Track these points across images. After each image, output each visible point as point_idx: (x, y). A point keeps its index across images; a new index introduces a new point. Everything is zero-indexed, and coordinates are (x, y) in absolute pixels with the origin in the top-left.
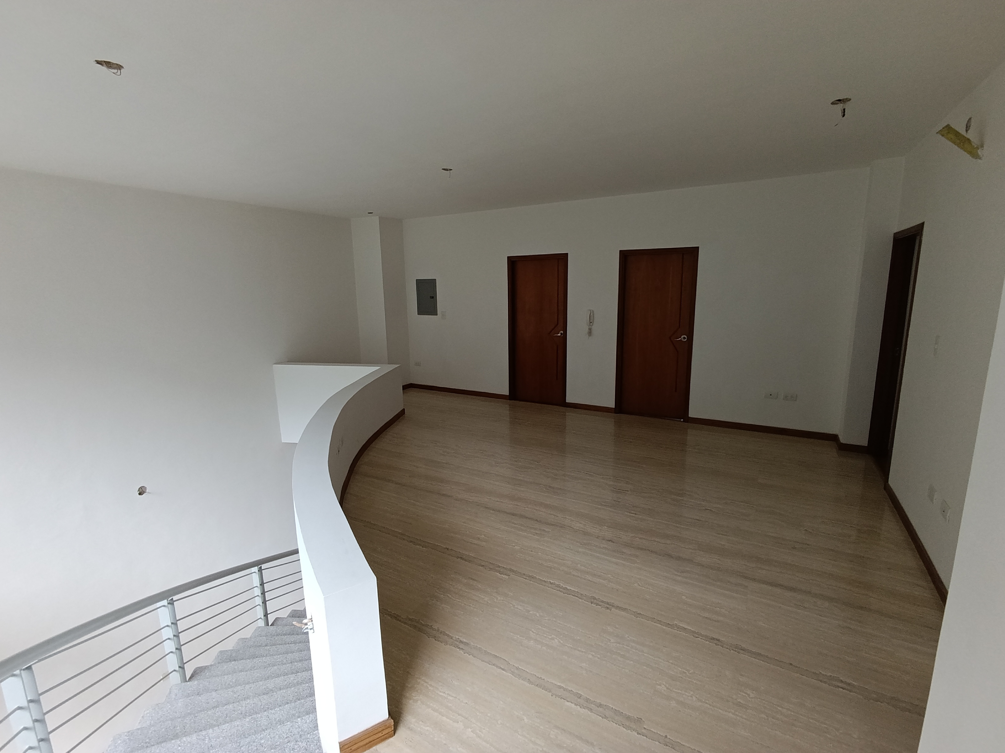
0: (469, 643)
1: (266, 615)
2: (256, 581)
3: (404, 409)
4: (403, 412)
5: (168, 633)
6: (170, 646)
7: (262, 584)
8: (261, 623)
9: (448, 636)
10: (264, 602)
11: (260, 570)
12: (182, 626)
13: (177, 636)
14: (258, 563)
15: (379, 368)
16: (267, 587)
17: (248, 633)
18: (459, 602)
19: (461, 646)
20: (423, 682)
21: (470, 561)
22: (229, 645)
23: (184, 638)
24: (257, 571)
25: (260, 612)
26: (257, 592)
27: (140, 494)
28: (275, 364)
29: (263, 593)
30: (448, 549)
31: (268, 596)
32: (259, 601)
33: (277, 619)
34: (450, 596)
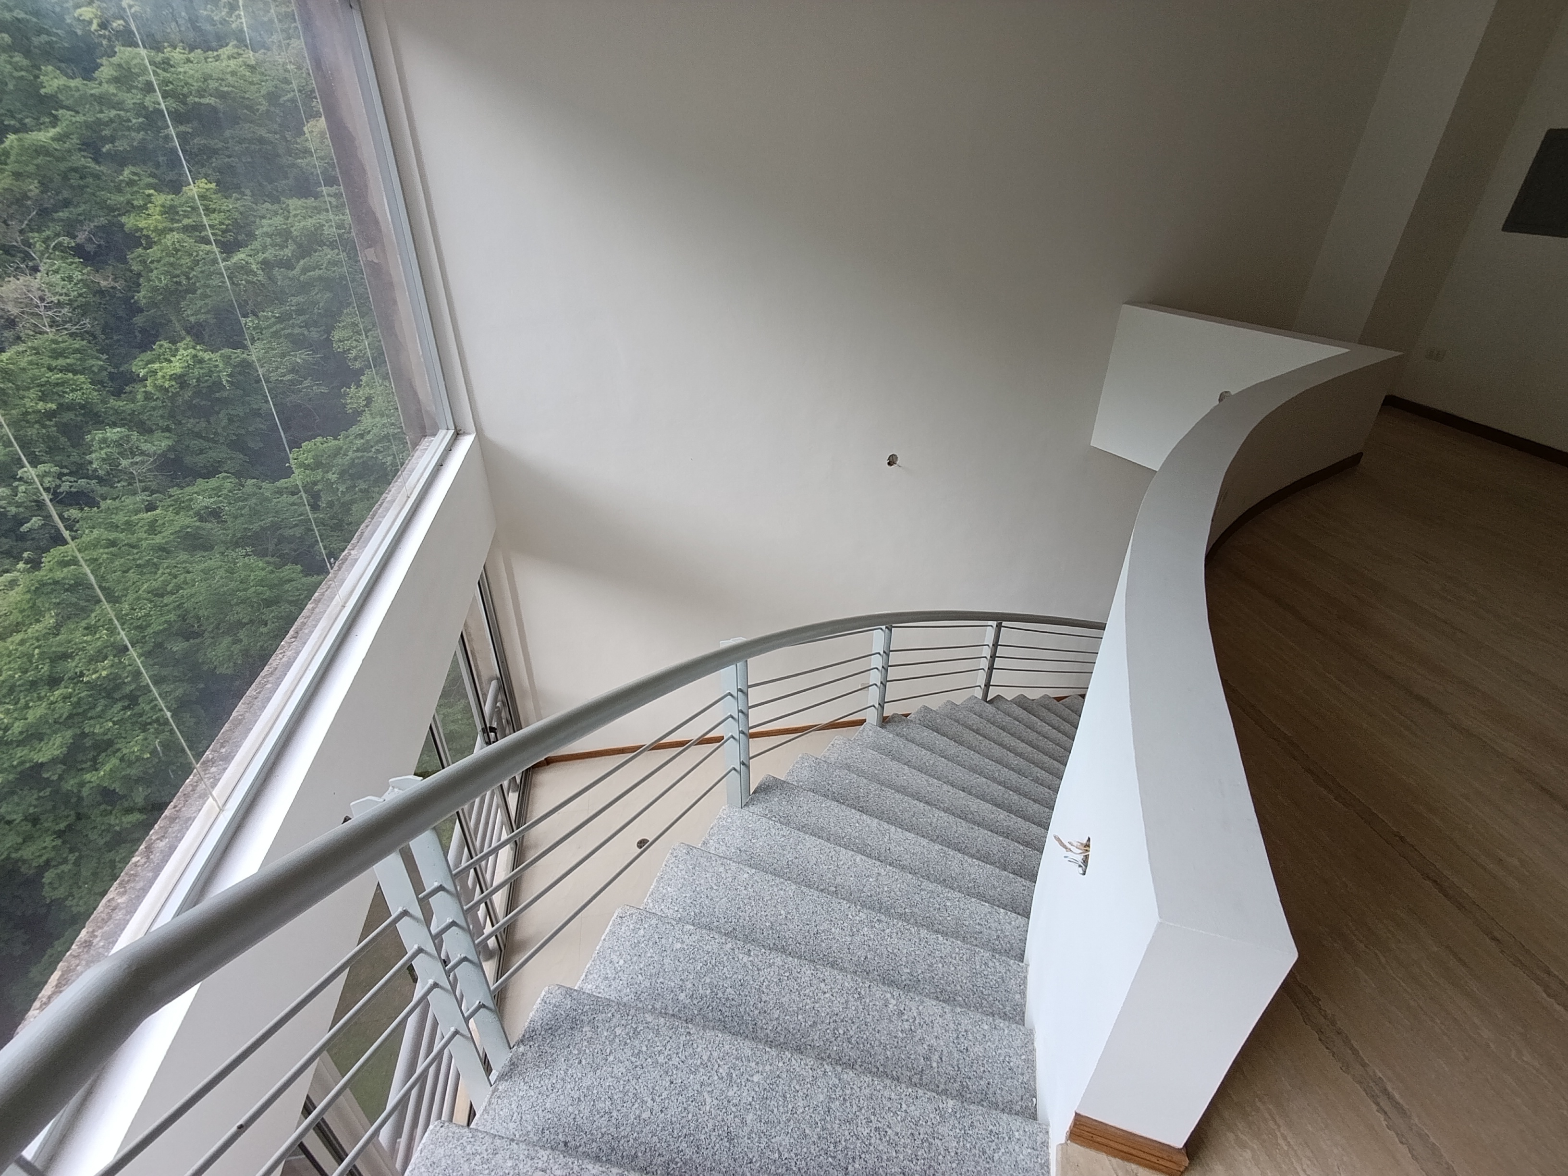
0: (1408, 1114)
1: (988, 685)
2: (989, 639)
3: (1362, 454)
4: (1356, 459)
5: (877, 662)
6: (875, 677)
7: (996, 645)
8: (979, 693)
9: (1355, 1052)
10: (991, 668)
11: (999, 626)
12: (894, 658)
13: (885, 669)
14: (1000, 618)
15: (1347, 350)
16: (1000, 651)
17: (959, 698)
18: (1405, 990)
19: (1384, 1103)
20: (1267, 1115)
21: (1460, 906)
22: (935, 703)
23: (892, 673)
24: (995, 626)
25: (981, 678)
26: (987, 652)
27: (889, 464)
28: (1126, 303)
29: (993, 657)
30: (1402, 839)
31: (998, 663)
32: (984, 664)
33: (998, 697)
34: (1383, 960)
